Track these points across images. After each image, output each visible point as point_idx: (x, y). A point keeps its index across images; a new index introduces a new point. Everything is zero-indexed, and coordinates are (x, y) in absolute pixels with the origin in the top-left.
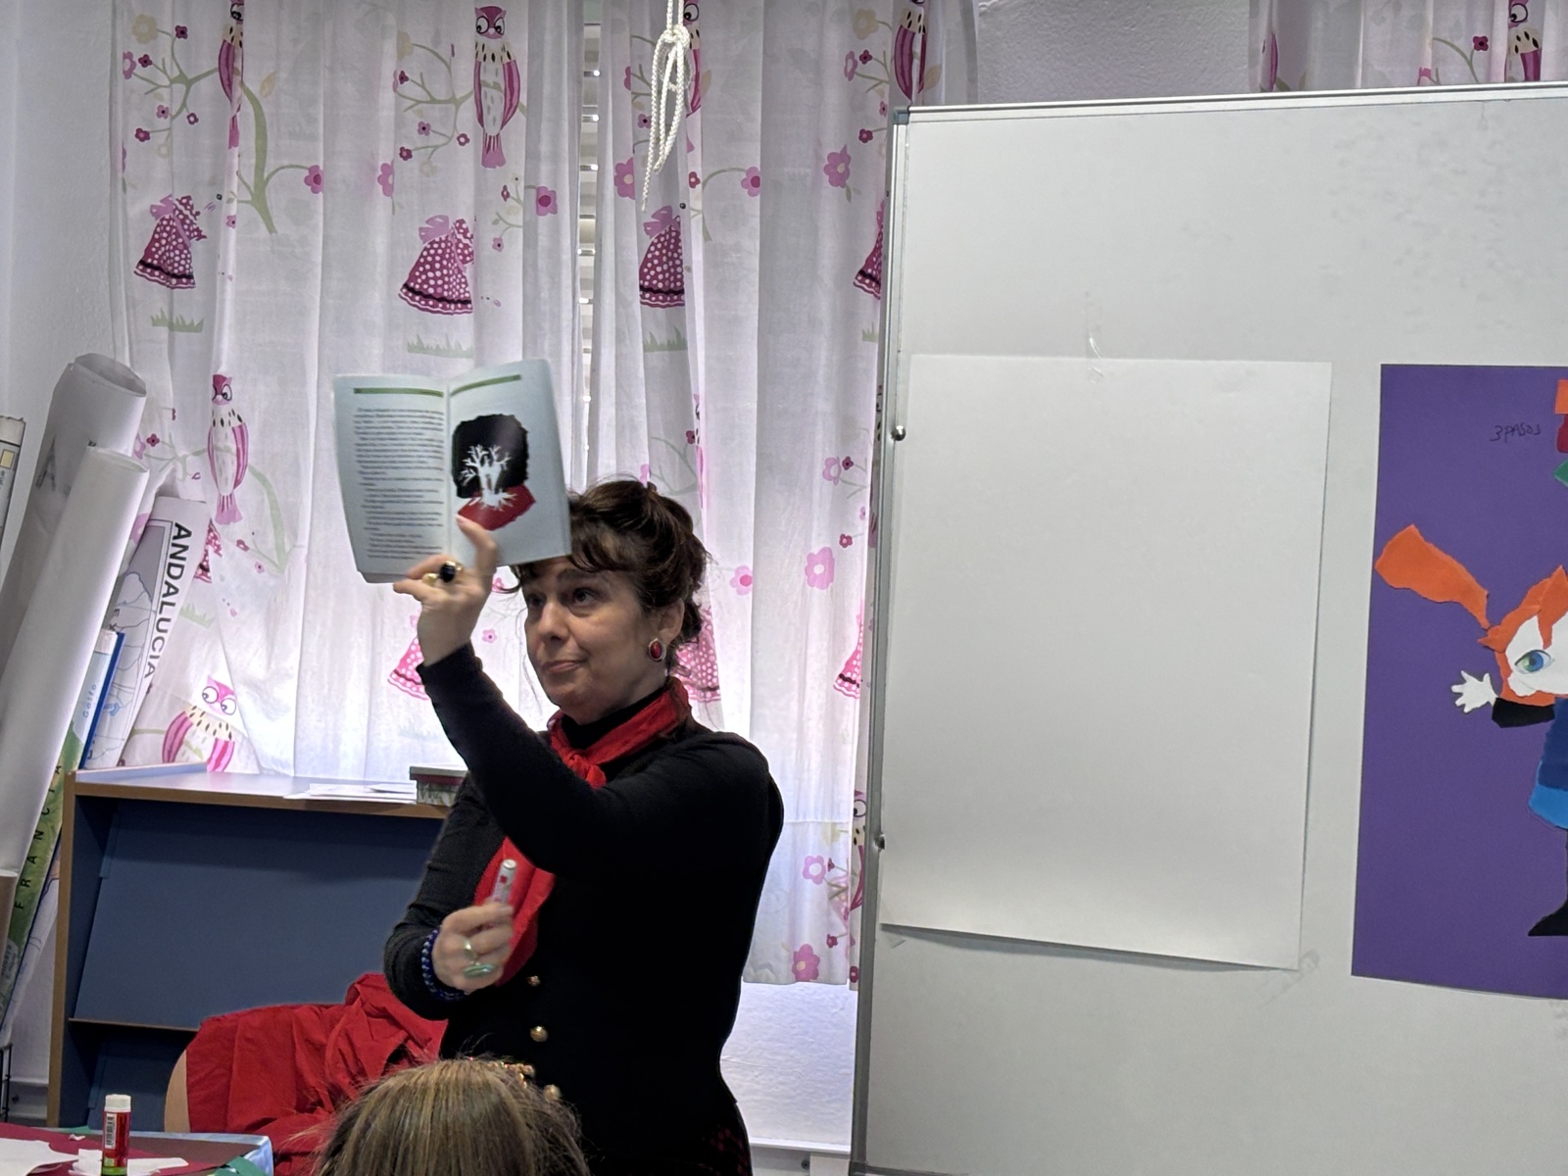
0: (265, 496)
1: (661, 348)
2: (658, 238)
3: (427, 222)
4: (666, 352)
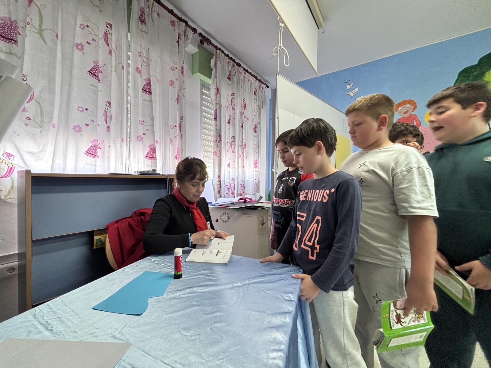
0: (39, 108)
1: (148, 101)
2: (147, 82)
3: (96, 60)
4: (149, 102)
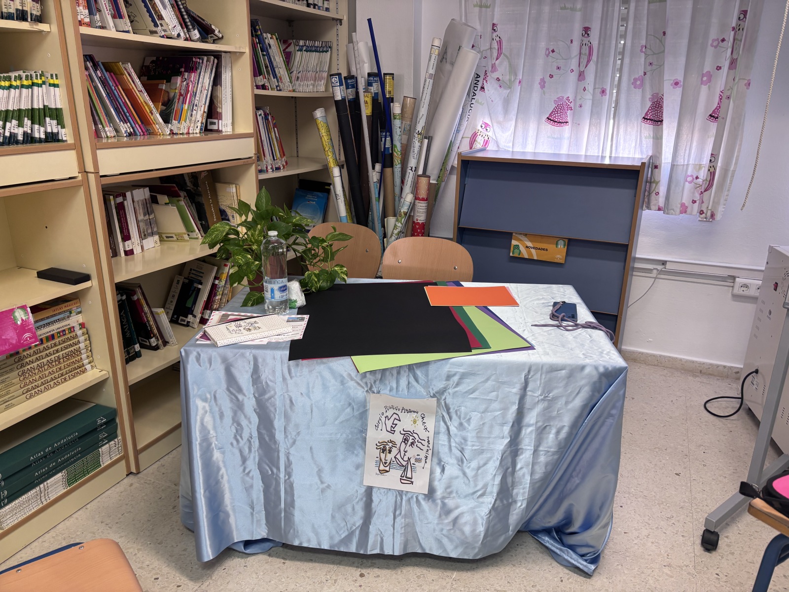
0: (507, 62)
4: (658, 3)
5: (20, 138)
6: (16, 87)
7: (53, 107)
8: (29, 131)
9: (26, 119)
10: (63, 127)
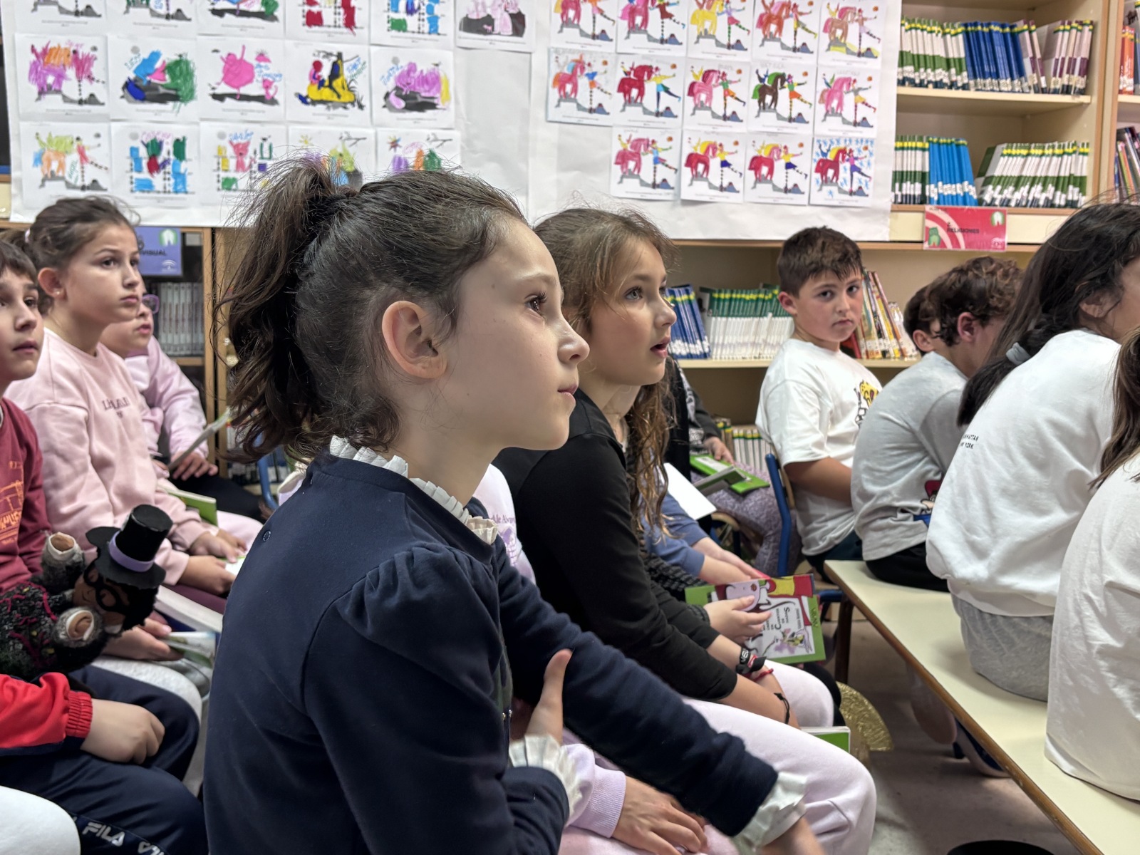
5: (1041, 203)
6: (1048, 155)
7: (1078, 174)
8: (1051, 198)
9: (1050, 186)
10: (1084, 194)
